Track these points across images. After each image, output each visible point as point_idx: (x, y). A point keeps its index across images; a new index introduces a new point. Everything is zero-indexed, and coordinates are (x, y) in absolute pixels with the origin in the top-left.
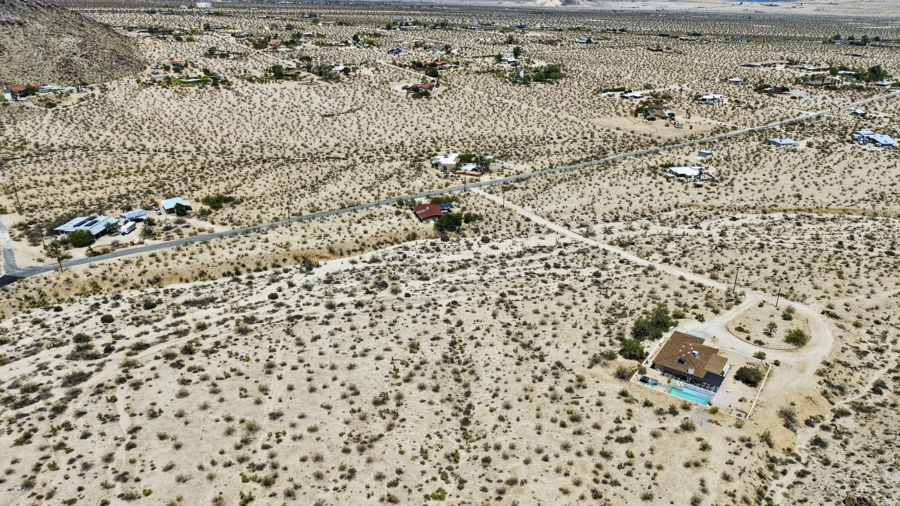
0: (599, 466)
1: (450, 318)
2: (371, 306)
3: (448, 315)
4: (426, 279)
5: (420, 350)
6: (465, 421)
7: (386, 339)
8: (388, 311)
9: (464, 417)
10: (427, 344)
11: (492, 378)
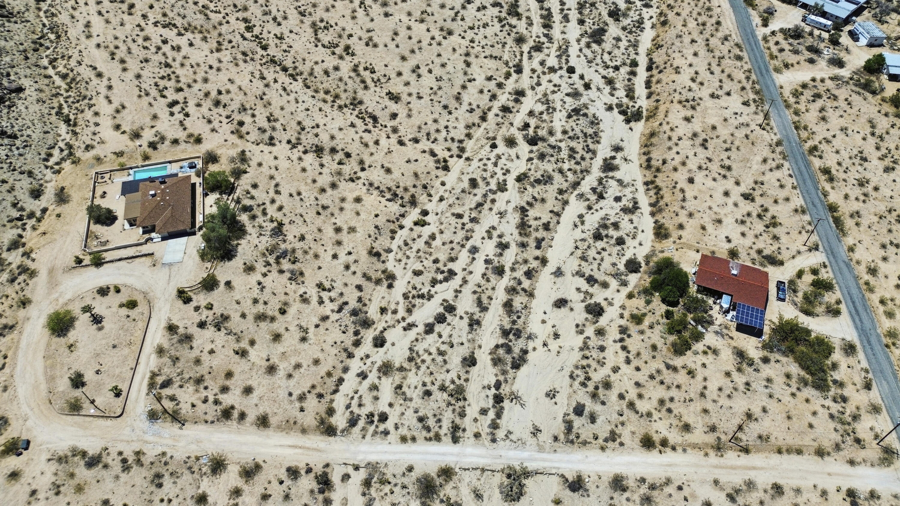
0: (178, 81)
1: (420, 146)
2: (497, 115)
3: (427, 149)
4: (519, 179)
5: (386, 98)
6: (285, 69)
7: (425, 92)
8: (477, 121)
9: (290, 71)
10: (393, 107)
11: (303, 102)
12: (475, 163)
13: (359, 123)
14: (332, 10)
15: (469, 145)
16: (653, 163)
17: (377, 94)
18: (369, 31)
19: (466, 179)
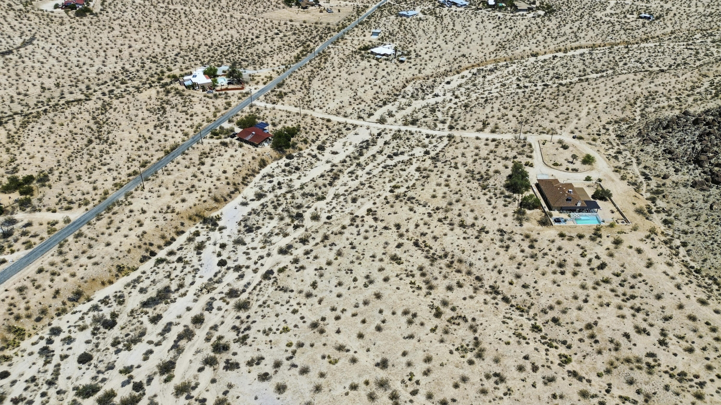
0: (612, 291)
1: (384, 224)
2: (314, 238)
3: (379, 222)
4: (323, 198)
5: (403, 260)
6: (506, 300)
7: (367, 261)
8: (332, 237)
9: (500, 297)
10: (399, 253)
11: (479, 259)
12: (347, 211)
13: (430, 242)
14: (458, 380)
15: (347, 222)
16: (232, 189)
17: (410, 264)
18: (411, 337)
19: (358, 203)
